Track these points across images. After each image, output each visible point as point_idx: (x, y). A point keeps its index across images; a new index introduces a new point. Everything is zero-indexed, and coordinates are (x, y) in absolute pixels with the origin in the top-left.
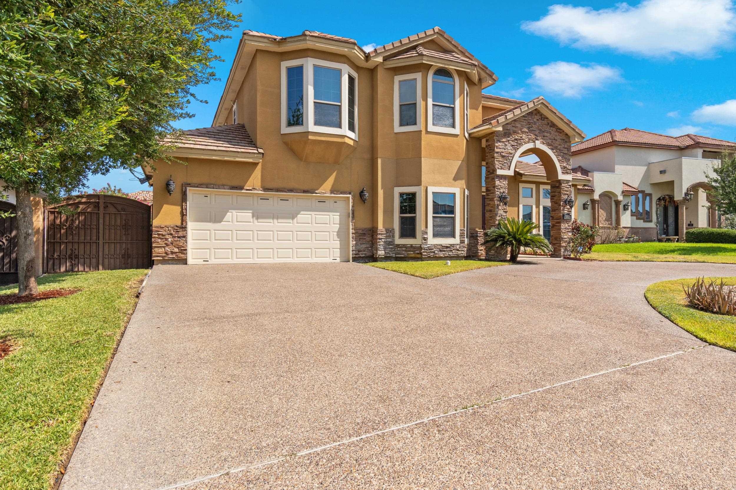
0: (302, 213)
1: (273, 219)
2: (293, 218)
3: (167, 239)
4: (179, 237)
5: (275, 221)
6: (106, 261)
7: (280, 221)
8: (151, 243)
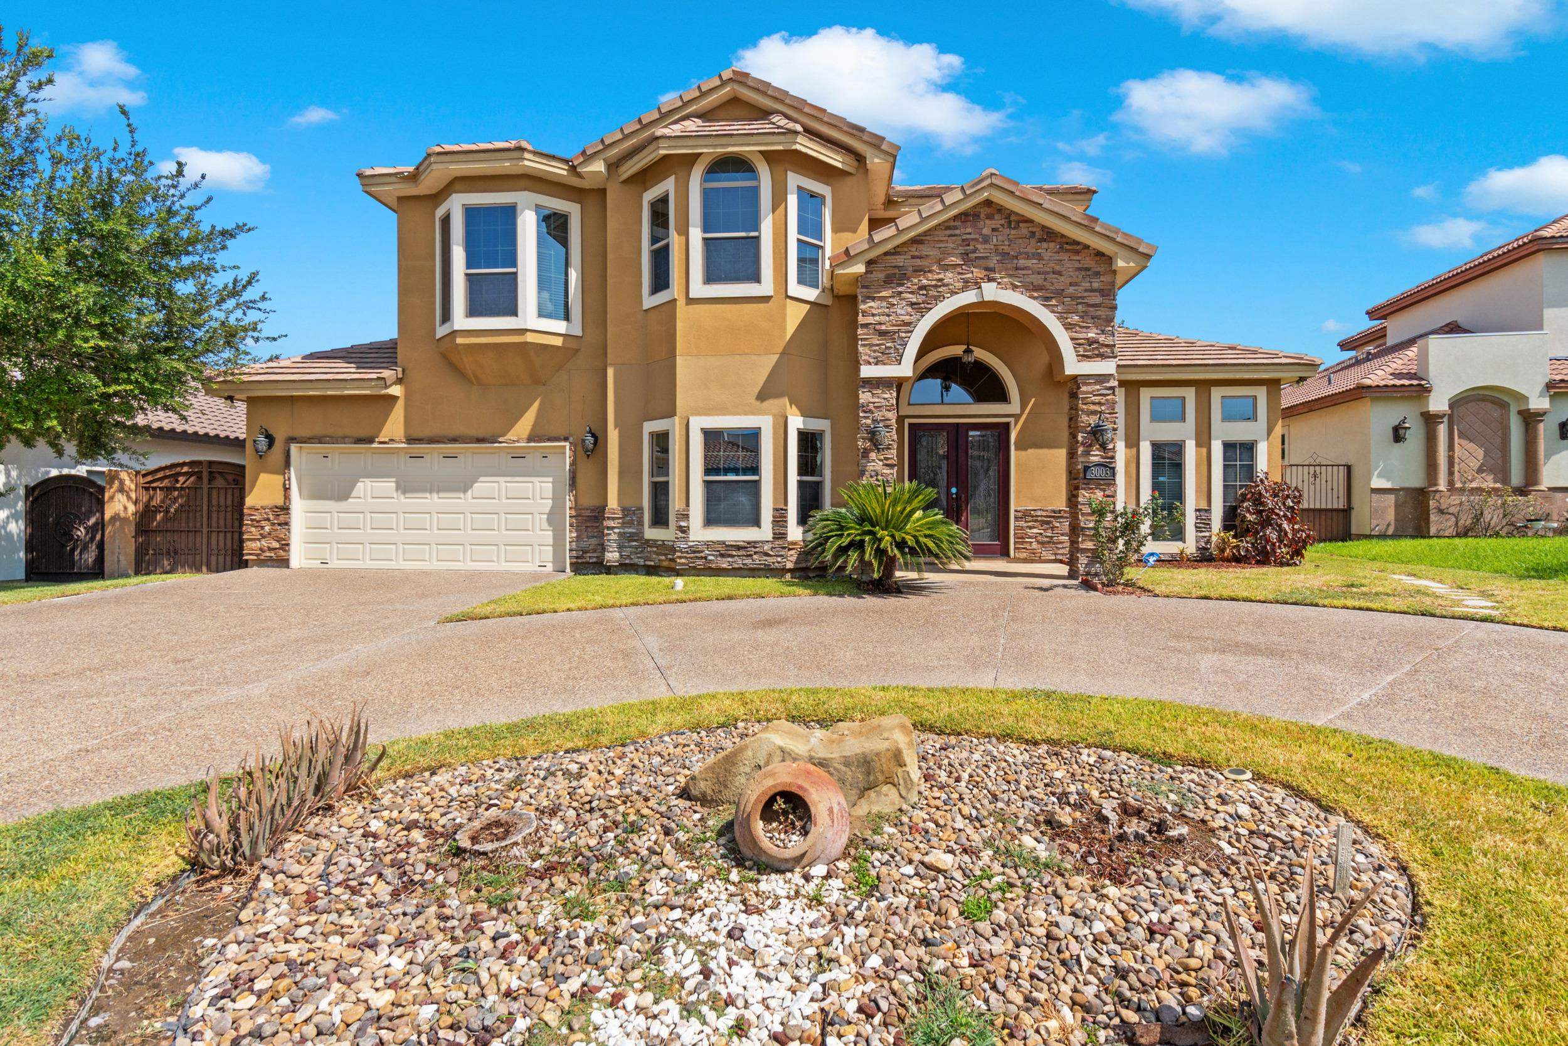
0: (482, 479)
1: (430, 493)
2: (465, 491)
3: (263, 528)
4: (279, 524)
5: (435, 495)
6: (213, 559)
7: (442, 495)
8: (241, 534)
